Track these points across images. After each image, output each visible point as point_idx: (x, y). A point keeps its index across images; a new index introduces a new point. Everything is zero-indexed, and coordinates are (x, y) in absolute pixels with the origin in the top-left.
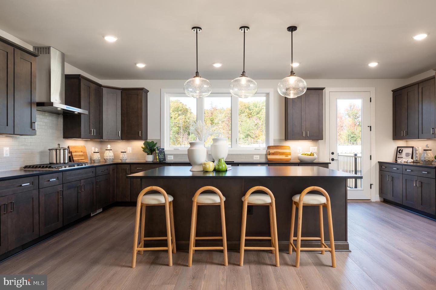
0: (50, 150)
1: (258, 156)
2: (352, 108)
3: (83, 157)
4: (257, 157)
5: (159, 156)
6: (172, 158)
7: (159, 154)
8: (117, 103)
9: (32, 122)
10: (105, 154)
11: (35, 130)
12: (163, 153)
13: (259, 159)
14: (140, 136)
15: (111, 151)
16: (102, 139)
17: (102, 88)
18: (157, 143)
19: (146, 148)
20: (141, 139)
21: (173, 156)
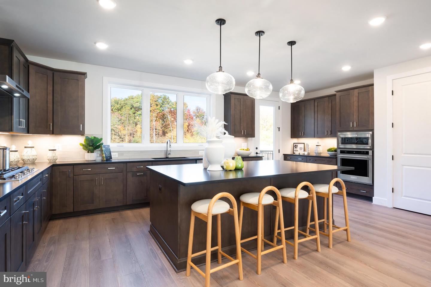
7: (106, 152)
10: (25, 153)
14: (81, 130)
15: (33, 149)
16: (28, 133)
17: (28, 64)
18: (101, 139)
19: (87, 144)
20: (82, 133)
21: (117, 153)
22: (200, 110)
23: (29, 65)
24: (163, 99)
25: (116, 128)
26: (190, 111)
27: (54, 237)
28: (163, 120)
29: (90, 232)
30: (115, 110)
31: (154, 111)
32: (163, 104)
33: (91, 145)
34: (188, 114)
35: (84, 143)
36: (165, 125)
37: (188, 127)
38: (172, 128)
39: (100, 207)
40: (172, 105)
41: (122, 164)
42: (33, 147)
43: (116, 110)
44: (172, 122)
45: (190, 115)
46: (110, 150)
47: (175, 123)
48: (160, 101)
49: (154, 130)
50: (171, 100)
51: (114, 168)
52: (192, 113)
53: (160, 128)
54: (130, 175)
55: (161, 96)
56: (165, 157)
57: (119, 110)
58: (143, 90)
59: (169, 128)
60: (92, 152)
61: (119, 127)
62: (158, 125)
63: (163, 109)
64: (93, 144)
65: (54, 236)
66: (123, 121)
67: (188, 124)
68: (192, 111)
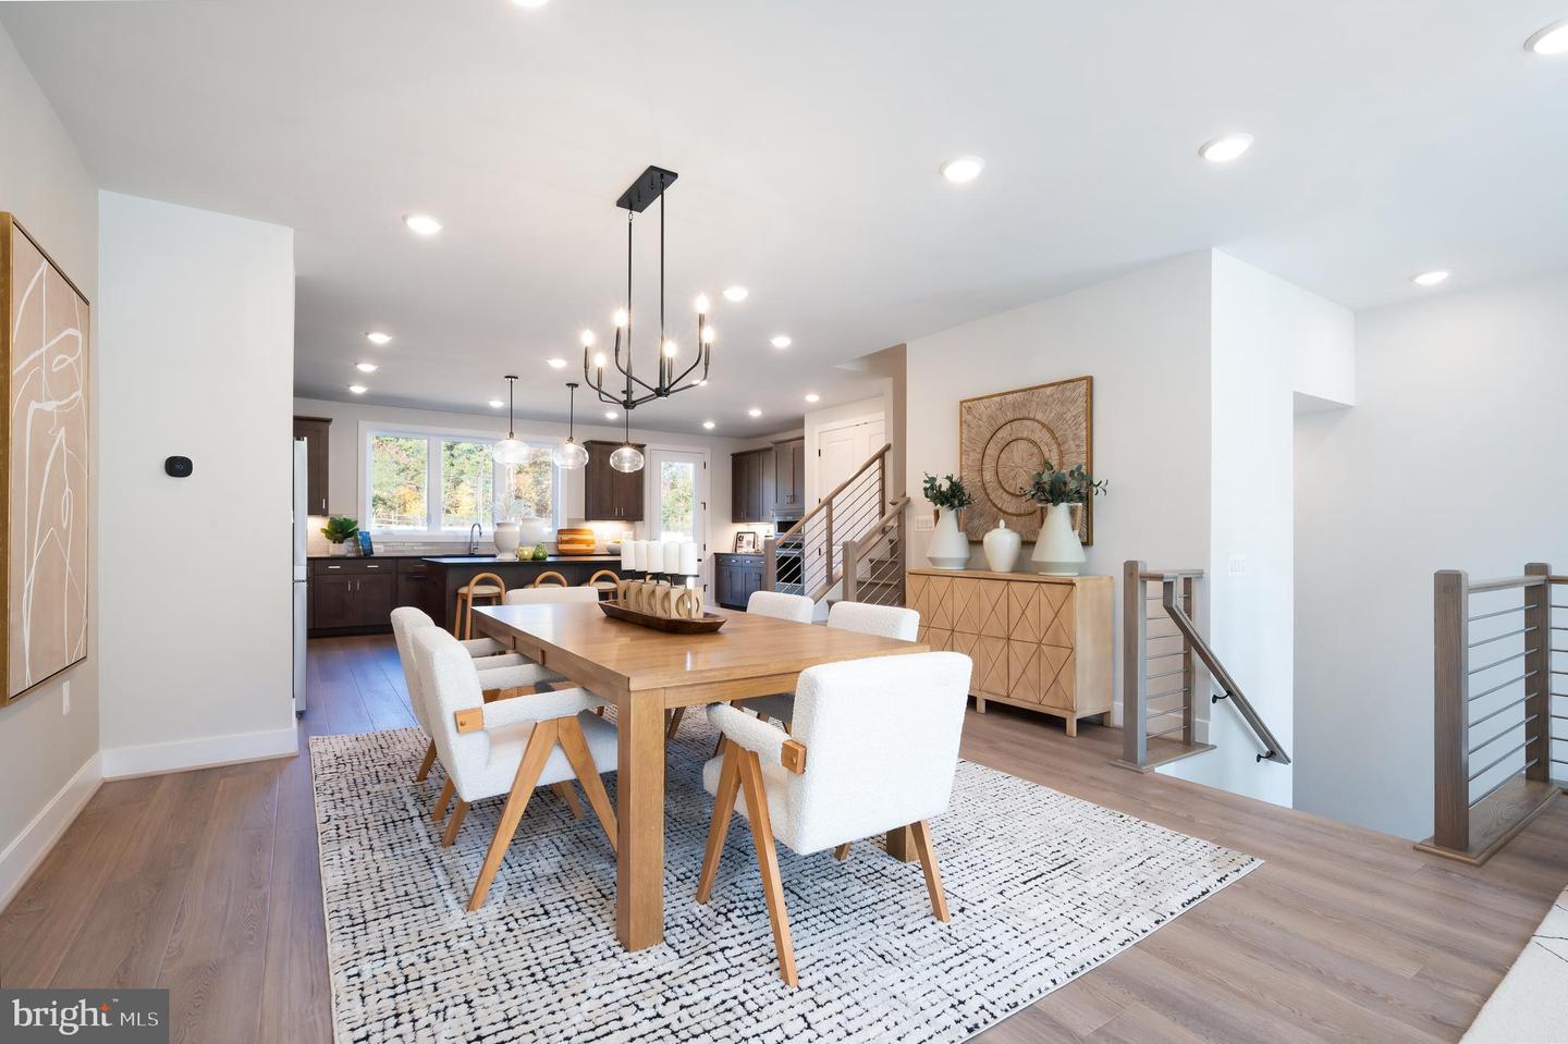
5: (362, 545)
6: (381, 548)
7: (363, 542)
12: (369, 540)
14: (324, 508)
18: (356, 522)
19: (333, 530)
20: (324, 513)
21: (382, 544)
33: (339, 531)
35: (327, 528)
41: (388, 561)
51: (378, 567)
54: (402, 578)
60: (341, 542)
64: (342, 530)
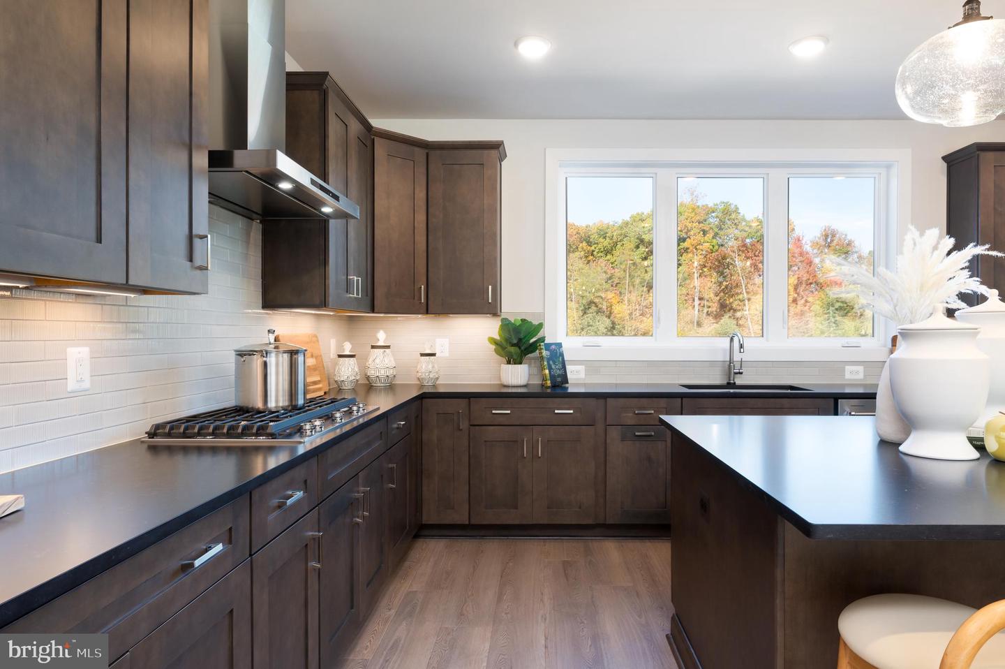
0: (241, 354)
1: (861, 369)
2: (829, 240)
3: (317, 372)
4: (857, 372)
5: (550, 368)
6: (582, 375)
7: (551, 362)
8: (416, 192)
9: (194, 232)
10: (371, 360)
11: (206, 269)
12: (560, 360)
13: (861, 376)
14: (490, 301)
15: (387, 350)
16: (373, 311)
17: (373, 137)
18: (541, 326)
19: (507, 340)
20: (492, 309)
21: (583, 367)
22: (833, 236)
23: (374, 139)
24: (720, 215)
25: (602, 298)
26: (803, 242)
27: (416, 591)
28: (722, 273)
29: (499, 599)
30: (598, 253)
31: (696, 249)
32: (721, 229)
33: (515, 341)
34: (797, 251)
35: (497, 337)
36: (726, 287)
37: (796, 289)
38: (748, 293)
39: (535, 522)
40: (747, 229)
41: (592, 401)
42: (388, 347)
43: (602, 252)
44: (749, 277)
45: (801, 254)
46: (563, 359)
47: (758, 280)
48: (713, 221)
49: (697, 302)
50: (744, 216)
51: (572, 412)
52: (807, 248)
53: (712, 295)
54: (614, 433)
55: (717, 205)
56: (725, 382)
57: (608, 252)
58: (656, 174)
59: (737, 294)
60: (518, 362)
61: (610, 295)
62: (707, 286)
63: (720, 241)
64: (520, 340)
65: (414, 590)
66: (616, 281)
67: (796, 282)
68: (808, 242)
